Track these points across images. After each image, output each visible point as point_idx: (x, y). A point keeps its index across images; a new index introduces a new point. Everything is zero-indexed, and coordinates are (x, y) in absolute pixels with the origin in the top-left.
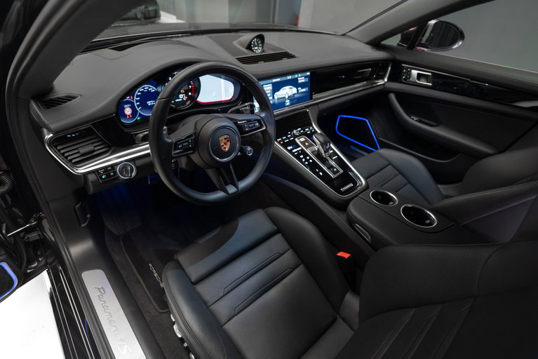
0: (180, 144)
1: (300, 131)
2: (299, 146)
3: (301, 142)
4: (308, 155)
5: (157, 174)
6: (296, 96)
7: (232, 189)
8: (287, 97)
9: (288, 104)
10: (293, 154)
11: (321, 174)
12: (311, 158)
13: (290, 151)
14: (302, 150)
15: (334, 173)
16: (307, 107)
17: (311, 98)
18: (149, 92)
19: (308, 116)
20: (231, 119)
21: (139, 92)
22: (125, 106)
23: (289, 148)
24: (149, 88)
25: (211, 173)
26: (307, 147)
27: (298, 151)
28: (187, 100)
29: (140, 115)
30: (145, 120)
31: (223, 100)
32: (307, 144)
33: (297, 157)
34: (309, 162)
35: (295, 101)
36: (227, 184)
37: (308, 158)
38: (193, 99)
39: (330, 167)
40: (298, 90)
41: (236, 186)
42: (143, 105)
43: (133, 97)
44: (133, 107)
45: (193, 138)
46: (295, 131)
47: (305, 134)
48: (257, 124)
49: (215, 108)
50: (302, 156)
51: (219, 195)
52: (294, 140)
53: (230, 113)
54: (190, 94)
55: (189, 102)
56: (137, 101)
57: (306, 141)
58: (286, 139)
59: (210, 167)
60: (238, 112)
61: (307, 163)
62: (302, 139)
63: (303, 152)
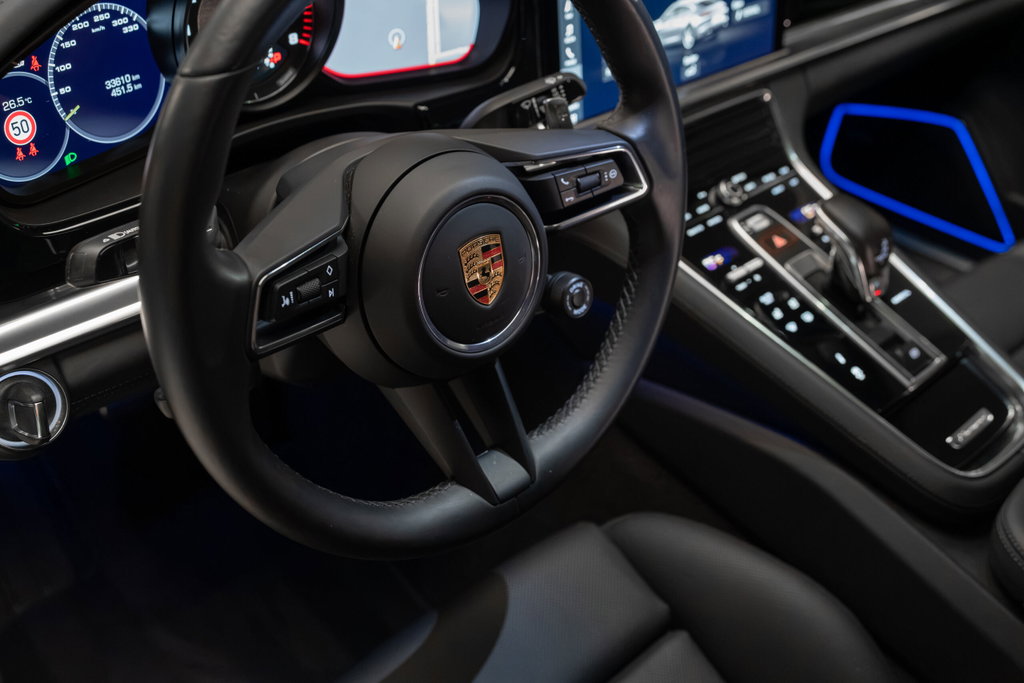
0: (285, 291)
1: (742, 184)
2: (750, 255)
3: (755, 235)
4: (794, 293)
5: (172, 426)
6: (724, 37)
7: (503, 473)
8: (688, 41)
9: (691, 72)
10: (729, 289)
11: (857, 372)
12: (806, 306)
13: (717, 276)
14: (765, 270)
15: (913, 367)
16: (764, 82)
17: (778, 45)
18: (113, 33)
19: (770, 117)
20: (501, 155)
21: (68, 36)
22: (8, 104)
23: (709, 262)
24: (116, 15)
25: (412, 406)
26: (782, 256)
27: (750, 275)
28: (281, 68)
29: (77, 143)
30: (99, 165)
31: (432, 61)
32: (779, 242)
33: (748, 299)
34: (800, 323)
35: (719, 57)
36: (480, 448)
37: (793, 304)
38: (307, 61)
39: (892, 343)
40: (731, 13)
41: (522, 457)
42: (90, 97)
43: (43, 61)
44: (41, 110)
45: (340, 253)
46: (723, 188)
47: (764, 199)
48: (614, 174)
49: (406, 102)
50: (767, 299)
51: (453, 502)
52: (724, 227)
53: (480, 124)
54: (293, 39)
55: (289, 77)
56: (61, 79)
57: (775, 228)
58: (691, 225)
59: (406, 377)
60: (516, 118)
61: (792, 327)
62: (759, 222)
63: (770, 280)
